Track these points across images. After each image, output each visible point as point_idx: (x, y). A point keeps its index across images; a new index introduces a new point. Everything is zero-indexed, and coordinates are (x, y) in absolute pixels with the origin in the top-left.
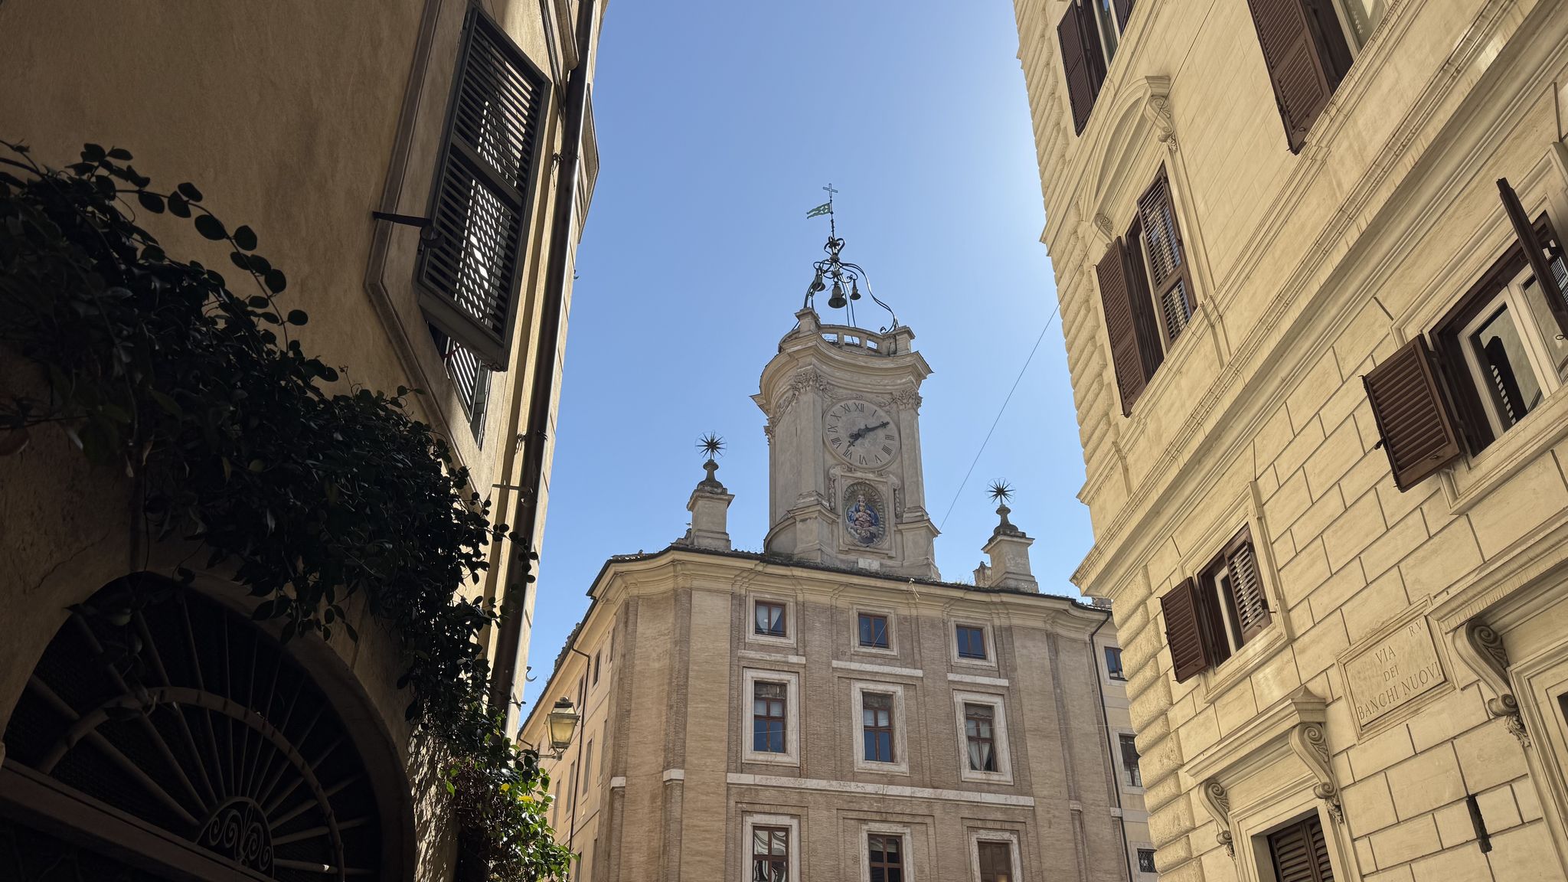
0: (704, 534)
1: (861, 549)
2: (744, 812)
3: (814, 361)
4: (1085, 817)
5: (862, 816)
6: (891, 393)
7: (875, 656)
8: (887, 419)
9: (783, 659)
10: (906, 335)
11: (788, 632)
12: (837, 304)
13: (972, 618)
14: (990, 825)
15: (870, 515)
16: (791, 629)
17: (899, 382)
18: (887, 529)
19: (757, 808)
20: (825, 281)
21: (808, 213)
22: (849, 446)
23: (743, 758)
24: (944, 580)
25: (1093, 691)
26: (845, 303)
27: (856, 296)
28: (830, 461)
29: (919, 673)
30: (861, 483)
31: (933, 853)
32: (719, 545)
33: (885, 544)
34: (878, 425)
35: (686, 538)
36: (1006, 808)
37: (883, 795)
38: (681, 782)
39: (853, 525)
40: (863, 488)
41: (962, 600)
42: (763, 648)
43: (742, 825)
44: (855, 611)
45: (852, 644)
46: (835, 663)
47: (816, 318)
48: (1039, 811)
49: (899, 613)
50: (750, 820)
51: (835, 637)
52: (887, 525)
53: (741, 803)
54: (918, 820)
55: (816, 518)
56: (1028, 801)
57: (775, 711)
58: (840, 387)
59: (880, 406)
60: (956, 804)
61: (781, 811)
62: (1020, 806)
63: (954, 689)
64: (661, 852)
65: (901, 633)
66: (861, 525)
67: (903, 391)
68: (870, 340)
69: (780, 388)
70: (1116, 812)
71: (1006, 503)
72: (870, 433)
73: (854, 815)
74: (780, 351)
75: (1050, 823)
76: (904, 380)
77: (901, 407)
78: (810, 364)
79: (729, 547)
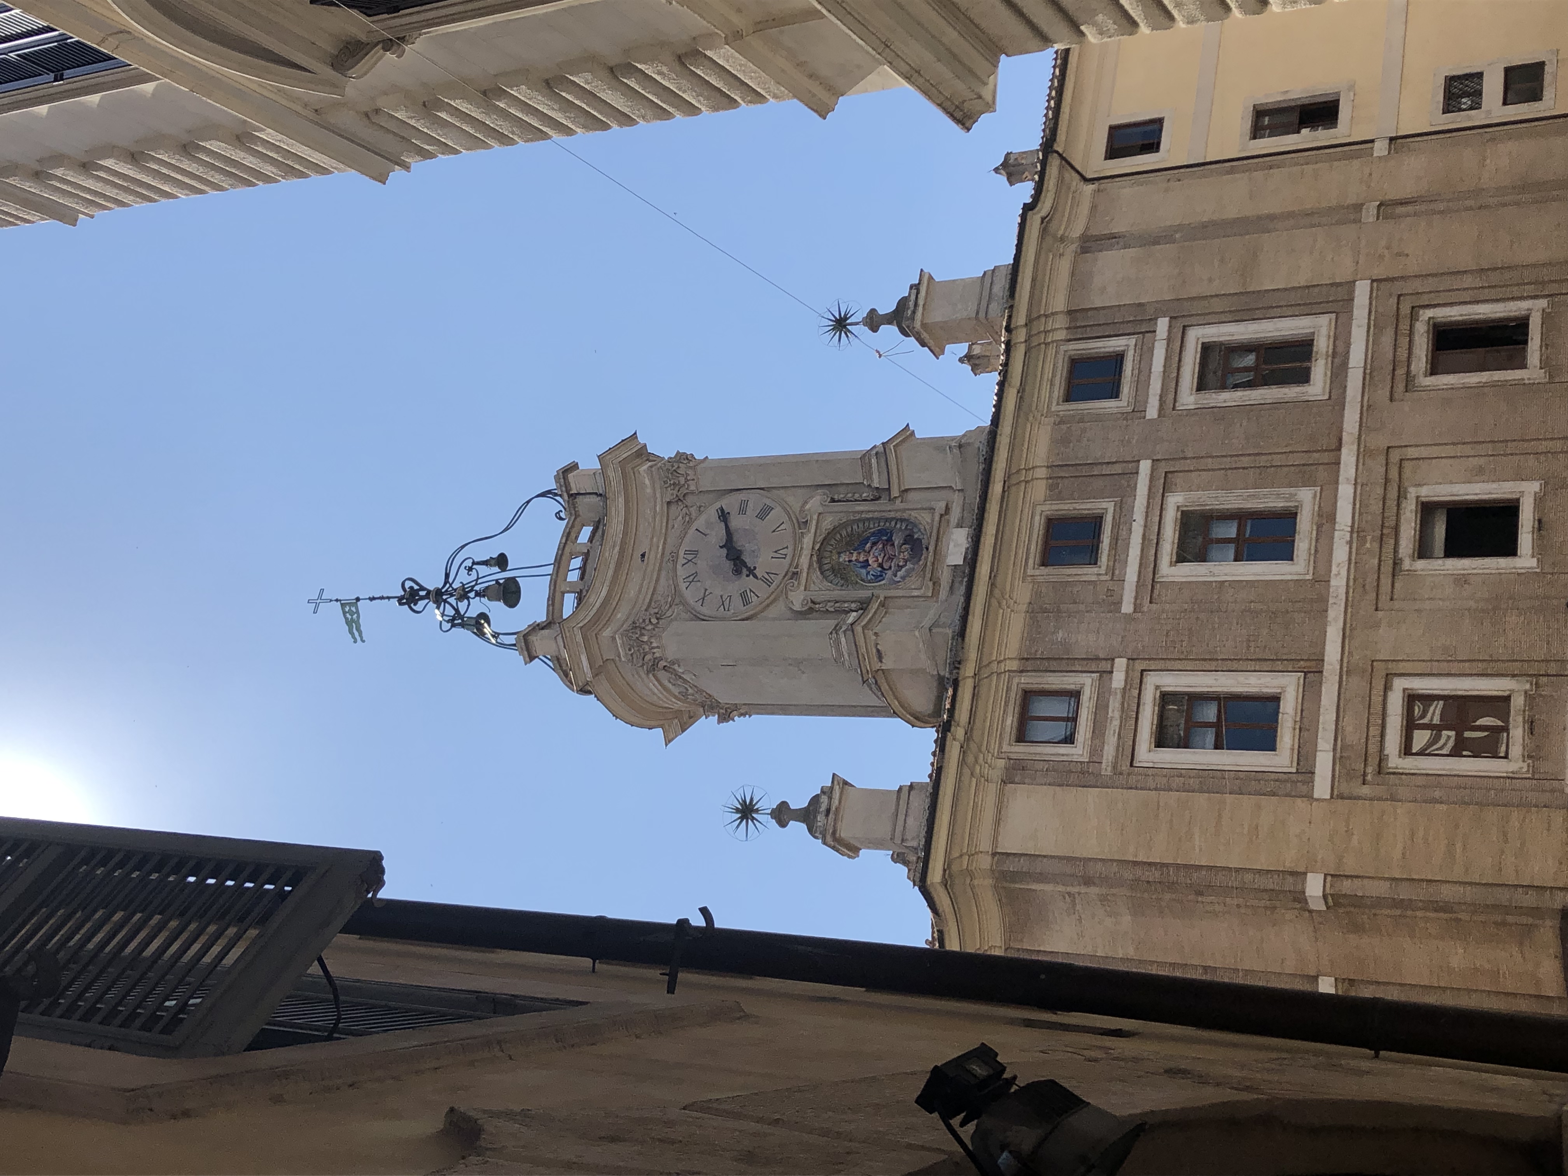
0: (899, 828)
1: (931, 559)
2: (1380, 770)
3: (607, 633)
4: (1387, 198)
5: (1387, 568)
6: (669, 503)
7: (1115, 539)
8: (712, 513)
9: (1119, 696)
10: (571, 476)
11: (1072, 687)
12: (513, 593)
13: (1054, 376)
14: (1403, 354)
15: (874, 544)
16: (1068, 682)
17: (649, 490)
18: (898, 515)
19: (1373, 748)
20: (473, 613)
21: (355, 642)
22: (755, 577)
23: (1290, 770)
24: (987, 422)
25: (1179, 180)
26: (513, 581)
27: (501, 561)
28: (779, 608)
29: (1145, 466)
30: (819, 555)
31: (1449, 450)
32: (920, 803)
33: (925, 518)
34: (723, 525)
35: (905, 863)
36: (1375, 327)
37: (1352, 532)
38: (1329, 878)
39: (889, 573)
40: (827, 554)
41: (1021, 391)
42: (1098, 730)
43: (1402, 774)
44: (1037, 572)
45: (1094, 578)
46: (1127, 607)
47: (537, 628)
48: (1379, 272)
49: (1042, 498)
50: (1395, 761)
51: (1082, 607)
52: (892, 515)
53: (1365, 775)
54: (1394, 473)
55: (876, 634)
56: (1362, 290)
57: (1210, 713)
58: (655, 589)
59: (690, 522)
60: (1367, 409)
61: (1379, 708)
62: (1371, 304)
63: (1174, 409)
64: (1446, 916)
65: (1076, 495)
66: (891, 559)
67: (665, 482)
68: (577, 538)
69: (654, 694)
70: (1380, 148)
71: (859, 317)
72: (735, 539)
73: (1386, 581)
74: (590, 693)
75: (1399, 254)
76: (647, 482)
77: (692, 488)
78: (613, 638)
79: (922, 786)
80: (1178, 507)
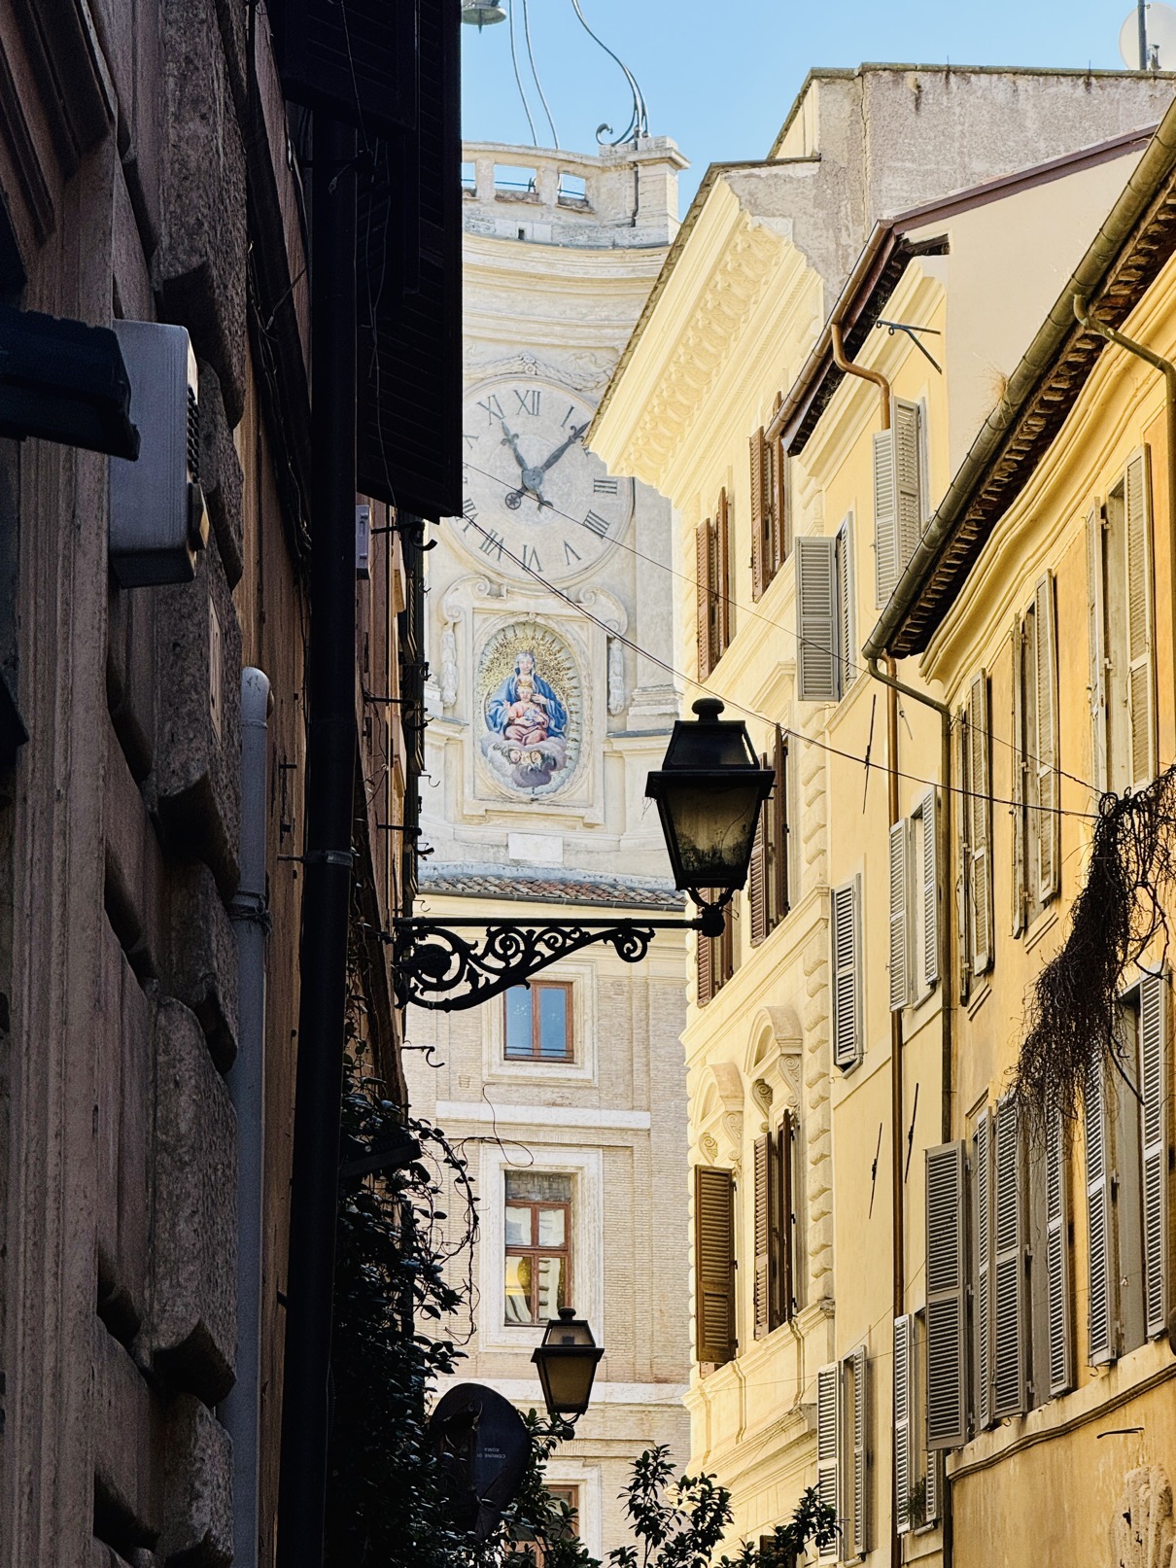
1: (518, 806)
7: (538, 1084)
15: (544, 709)
18: (585, 745)
29: (641, 1119)
30: (527, 624)
33: (580, 790)
39: (500, 738)
40: (529, 635)
45: (484, 1058)
52: (586, 734)
65: (605, 1022)
66: (521, 738)
80: (581, 1168)
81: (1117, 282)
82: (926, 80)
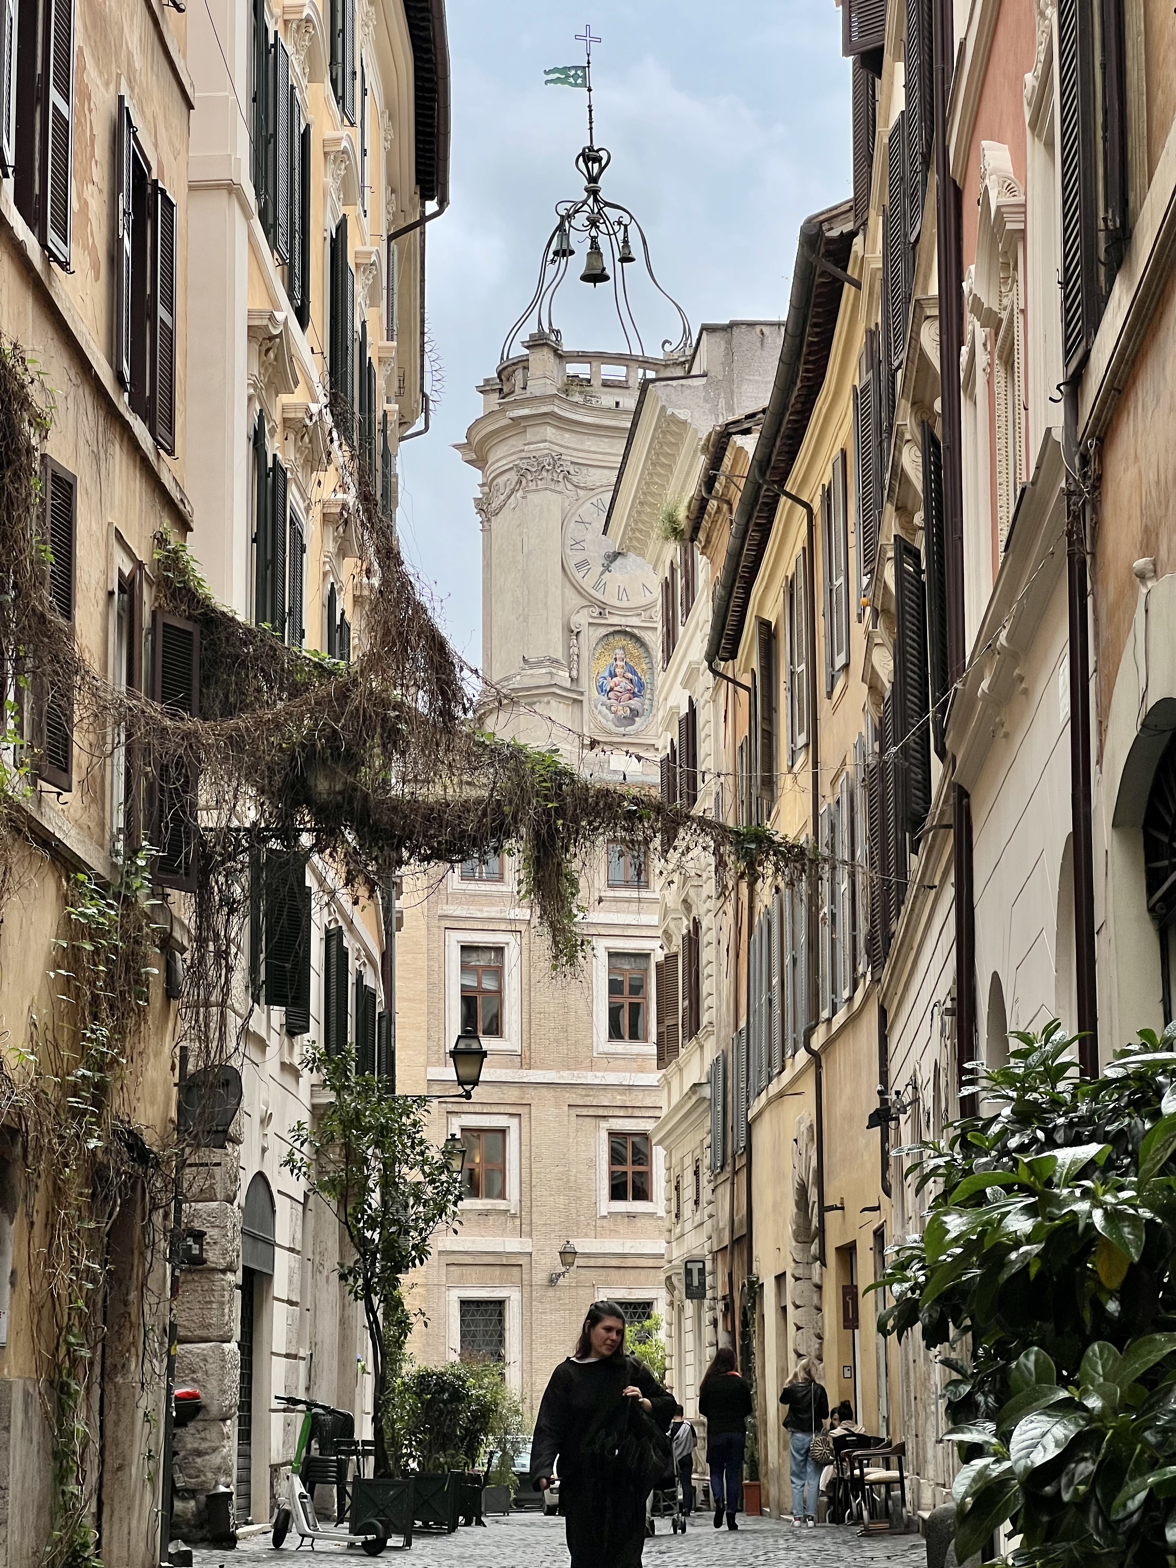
2: (449, 1113)
3: (551, 431)
5: (600, 1112)
7: (629, 901)
9: (499, 915)
15: (631, 681)
21: (544, 73)
22: (603, 573)
28: (573, 601)
30: (621, 632)
37: (629, 1085)
39: (605, 698)
40: (622, 638)
42: (471, 899)
45: (596, 886)
50: (456, 1122)
55: (549, 701)
58: (591, 466)
61: (495, 1110)
66: (618, 699)
73: (590, 1111)
78: (544, 440)
81: (776, 460)
82: (766, 330)
